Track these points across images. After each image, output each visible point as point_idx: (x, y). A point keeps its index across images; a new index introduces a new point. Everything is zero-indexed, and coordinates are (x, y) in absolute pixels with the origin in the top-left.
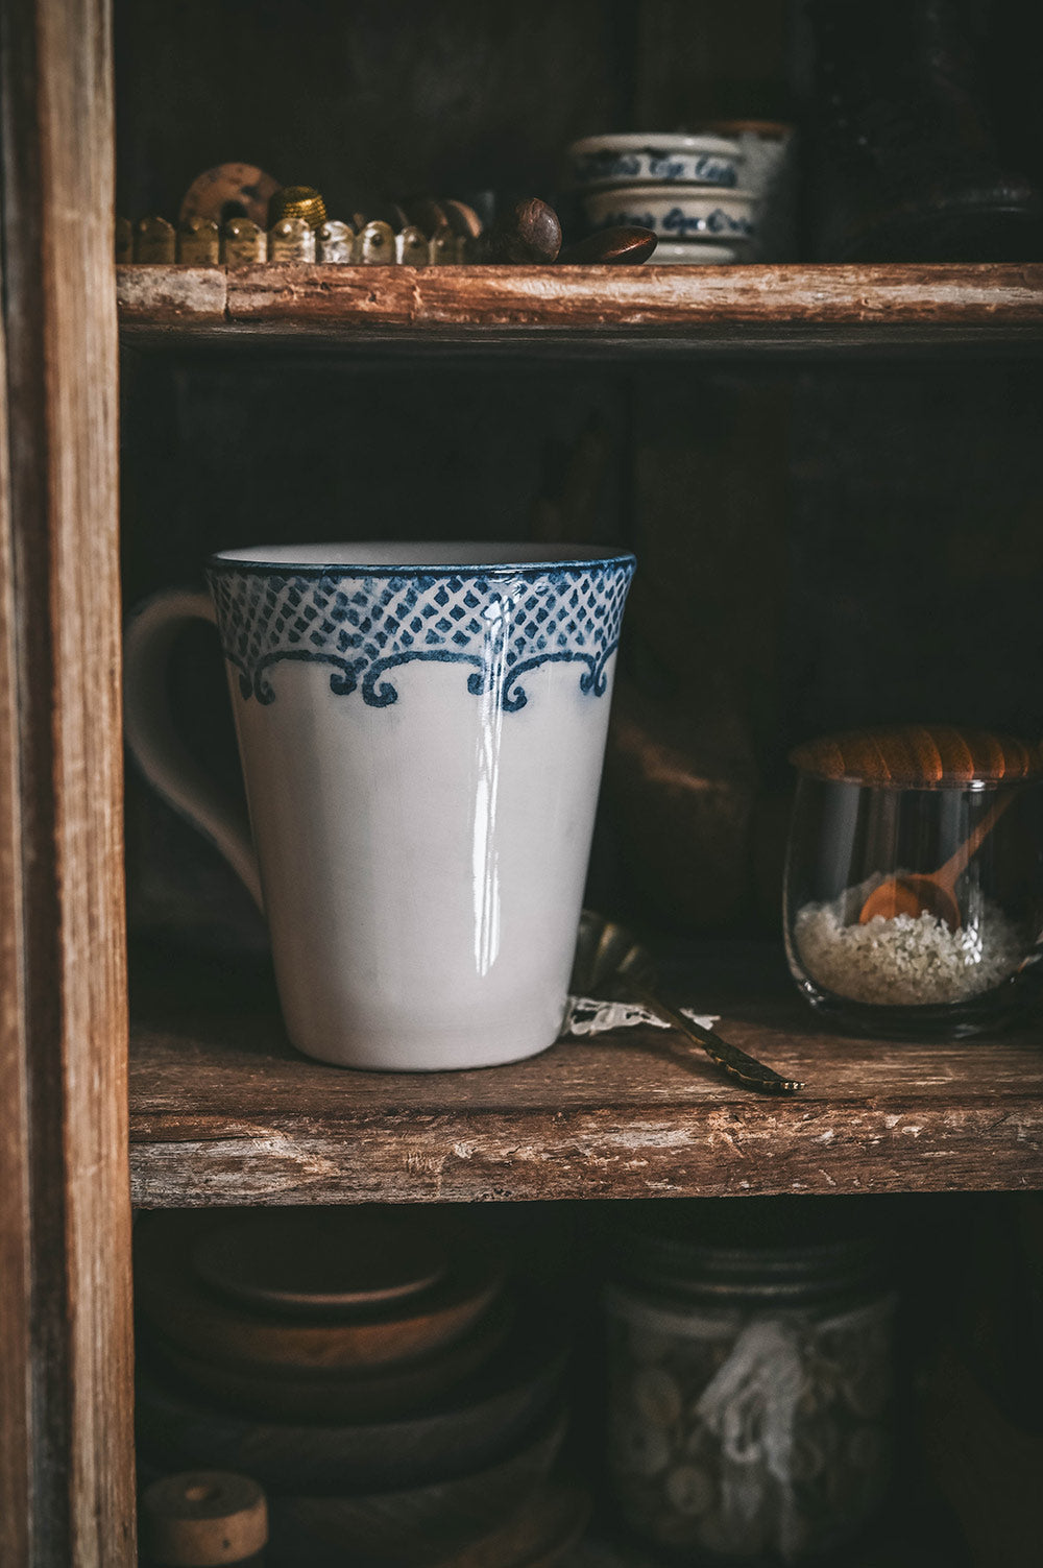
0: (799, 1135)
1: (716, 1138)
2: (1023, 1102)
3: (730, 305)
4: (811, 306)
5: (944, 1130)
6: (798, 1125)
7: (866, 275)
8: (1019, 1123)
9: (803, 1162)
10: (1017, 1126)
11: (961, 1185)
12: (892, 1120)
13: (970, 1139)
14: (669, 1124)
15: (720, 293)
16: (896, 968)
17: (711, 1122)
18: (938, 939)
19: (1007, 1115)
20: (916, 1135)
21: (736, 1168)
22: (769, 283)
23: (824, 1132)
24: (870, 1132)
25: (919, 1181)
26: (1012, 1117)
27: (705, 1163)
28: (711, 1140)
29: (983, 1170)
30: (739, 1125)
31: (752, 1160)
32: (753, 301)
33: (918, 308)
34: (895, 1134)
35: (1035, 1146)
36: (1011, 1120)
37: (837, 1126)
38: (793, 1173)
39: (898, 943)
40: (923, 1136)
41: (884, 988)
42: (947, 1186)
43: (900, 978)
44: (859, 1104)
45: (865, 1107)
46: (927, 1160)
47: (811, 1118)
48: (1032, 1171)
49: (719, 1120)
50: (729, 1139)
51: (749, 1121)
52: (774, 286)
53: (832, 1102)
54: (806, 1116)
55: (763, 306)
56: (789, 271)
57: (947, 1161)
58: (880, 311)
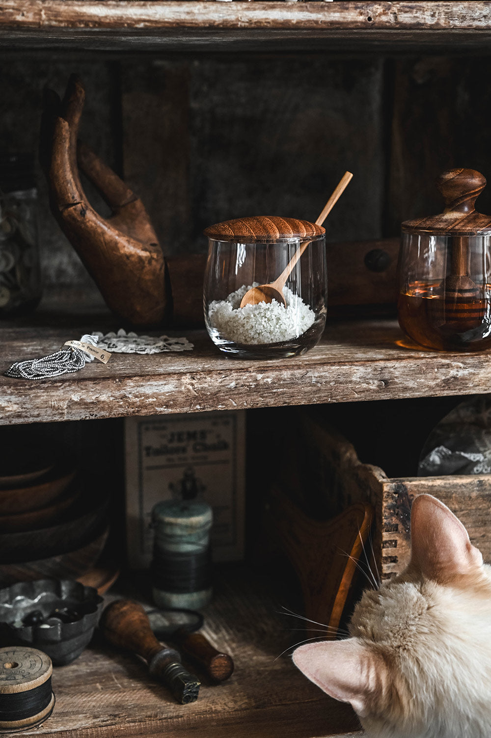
0: (221, 384)
1: (185, 387)
2: (314, 367)
3: (182, 20)
4: (217, 20)
5: (281, 379)
6: (220, 380)
7: (241, 6)
8: (313, 375)
9: (223, 396)
10: (311, 377)
11: (289, 403)
12: (260, 376)
13: (292, 383)
14: (165, 382)
15: (178, 14)
16: (262, 326)
17: (183, 380)
18: (280, 312)
19: (308, 372)
20: (270, 382)
21: (194, 400)
22: (199, 10)
23: (231, 382)
24: (251, 382)
25: (272, 402)
27: (181, 399)
28: (183, 388)
29: (298, 396)
30: (194, 382)
31: (201, 397)
32: (193, 18)
33: (264, 21)
34: (261, 382)
35: (319, 385)
36: (309, 374)
37: (236, 380)
38: (219, 401)
39: (262, 314)
40: (273, 383)
41: (257, 336)
42: (284, 404)
43: (263, 331)
44: (245, 370)
45: (248, 371)
46: (275, 393)
47: (226, 377)
48: (318, 395)
49: (186, 379)
50: (191, 387)
51: (199, 379)
52: (201, 11)
53: (234, 370)
54: (223, 376)
55: (197, 20)
56: (207, 4)
57: (283, 393)
58: (247, 22)
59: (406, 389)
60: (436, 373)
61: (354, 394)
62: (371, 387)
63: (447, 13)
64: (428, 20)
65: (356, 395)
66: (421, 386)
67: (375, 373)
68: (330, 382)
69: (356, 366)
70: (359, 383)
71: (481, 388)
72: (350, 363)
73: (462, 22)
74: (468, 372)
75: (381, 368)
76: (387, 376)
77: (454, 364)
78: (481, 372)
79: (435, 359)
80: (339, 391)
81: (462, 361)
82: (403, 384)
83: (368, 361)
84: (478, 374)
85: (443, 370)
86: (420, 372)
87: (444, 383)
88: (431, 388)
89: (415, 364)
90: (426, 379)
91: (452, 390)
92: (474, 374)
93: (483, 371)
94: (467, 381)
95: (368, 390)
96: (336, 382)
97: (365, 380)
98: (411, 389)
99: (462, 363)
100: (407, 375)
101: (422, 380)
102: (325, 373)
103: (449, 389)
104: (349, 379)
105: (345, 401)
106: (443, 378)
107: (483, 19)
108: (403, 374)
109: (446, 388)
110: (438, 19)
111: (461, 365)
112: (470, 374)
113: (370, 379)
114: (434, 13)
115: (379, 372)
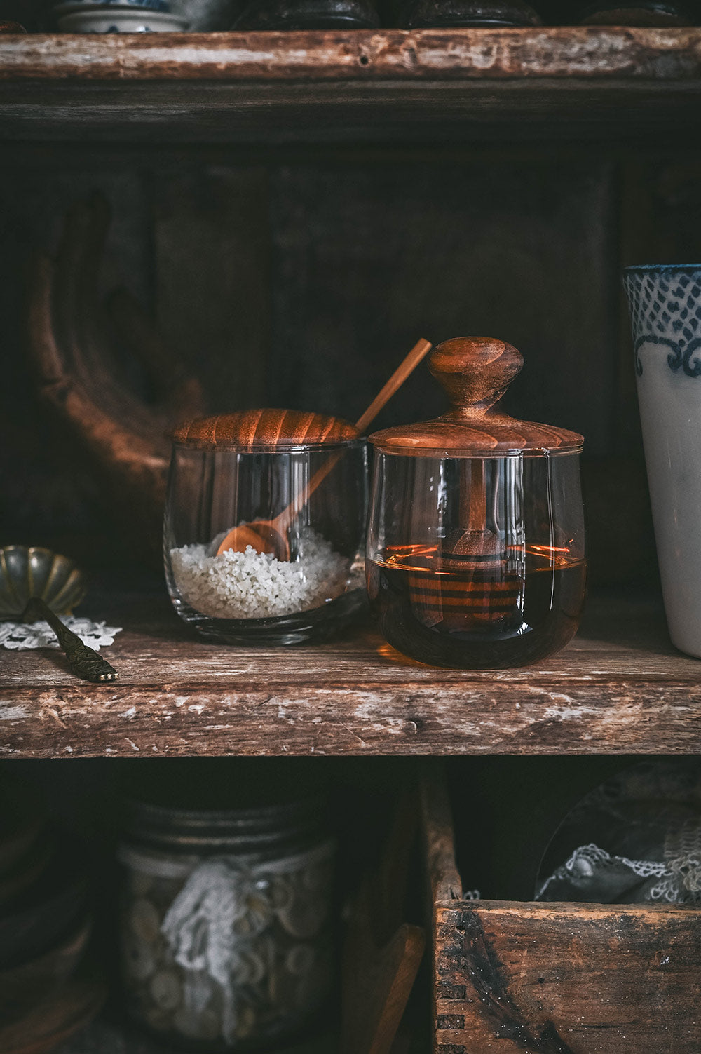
0: (109, 711)
1: (45, 712)
2: (282, 688)
3: (18, 65)
4: (81, 65)
5: (221, 708)
6: (108, 704)
7: (124, 41)
8: (280, 704)
9: (113, 732)
10: (277, 706)
11: (236, 752)
12: (181, 701)
13: (241, 716)
14: (9, 702)
15: (10, 56)
16: (226, 590)
17: (41, 700)
18: (257, 567)
19: (270, 697)
20: (200, 712)
21: (61, 736)
22: (48, 48)
23: (128, 709)
24: (164, 709)
25: (204, 748)
26: (274, 699)
27: (37, 733)
28: (41, 714)
29: (252, 740)
30: (61, 703)
31: (74, 730)
32: (36, 62)
33: (165, 66)
34: (183, 711)
35: (292, 722)
36: (273, 701)
37: (138, 704)
38: (106, 741)
39: (227, 570)
40: (205, 713)
42: (226, 752)
44: (156, 688)
45: (160, 690)
46: (209, 731)
47: (118, 698)
48: (290, 740)
49: (48, 700)
50: (55, 714)
51: (71, 700)
52: (52, 50)
53: (137, 686)
54: (115, 697)
55: (44, 65)
56: (63, 39)
57: (224, 733)
58: (135, 69)
59: (459, 738)
60: (518, 711)
61: (358, 742)
62: (391, 731)
63: (513, 49)
64: (478, 60)
65: (363, 745)
66: (488, 734)
67: (399, 705)
68: (312, 717)
69: (363, 690)
70: (367, 723)
71: (607, 743)
72: (353, 685)
73: (545, 65)
74: (580, 712)
75: (410, 697)
76: (421, 712)
77: (554, 696)
78: (608, 713)
79: (517, 686)
80: (330, 734)
81: (570, 691)
82: (453, 728)
83: (388, 682)
84: (602, 717)
85: (531, 707)
86: (484, 707)
87: (534, 731)
88: (507, 738)
89: (477, 693)
90: (497, 722)
91: (549, 744)
92: (593, 717)
93: (611, 711)
94: (579, 730)
95: (387, 736)
96: (325, 718)
97: (378, 715)
98: (469, 738)
99: (569, 695)
100: (461, 712)
101: (491, 724)
102: (302, 701)
103: (544, 742)
104: (348, 715)
105: (341, 754)
106: (532, 721)
107: (586, 59)
108: (453, 709)
109: (539, 740)
110: (498, 60)
111: (568, 699)
112: (586, 716)
113: (389, 716)
114: (490, 49)
115: (407, 704)
